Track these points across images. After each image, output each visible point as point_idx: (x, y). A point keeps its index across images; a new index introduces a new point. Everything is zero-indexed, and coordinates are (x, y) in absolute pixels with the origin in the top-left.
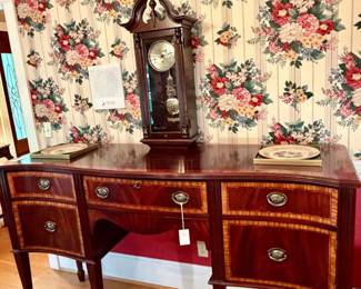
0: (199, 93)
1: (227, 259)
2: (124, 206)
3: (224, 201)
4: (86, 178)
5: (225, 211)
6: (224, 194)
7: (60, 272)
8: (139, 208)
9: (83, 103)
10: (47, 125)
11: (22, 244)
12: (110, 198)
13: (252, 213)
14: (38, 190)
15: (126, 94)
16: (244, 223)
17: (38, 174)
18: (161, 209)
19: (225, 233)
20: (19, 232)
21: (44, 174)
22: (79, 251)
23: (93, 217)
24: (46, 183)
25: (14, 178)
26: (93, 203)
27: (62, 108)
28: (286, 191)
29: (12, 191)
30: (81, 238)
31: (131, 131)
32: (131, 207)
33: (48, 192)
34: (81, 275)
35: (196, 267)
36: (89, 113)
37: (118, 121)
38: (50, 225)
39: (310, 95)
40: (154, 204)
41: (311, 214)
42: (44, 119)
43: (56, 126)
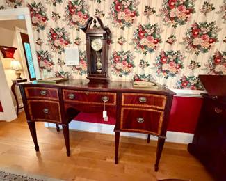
0: (109, 61)
1: (122, 122)
2: (81, 102)
3: (123, 100)
4: (64, 90)
5: (123, 104)
6: (123, 97)
7: (49, 128)
8: (87, 103)
9: (61, 62)
10: (45, 70)
11: (32, 118)
12: (74, 99)
13: (133, 105)
14: (41, 95)
15: (80, 60)
16: (129, 109)
17: (40, 88)
18: (97, 103)
19: (122, 113)
20: (31, 113)
21: (44, 88)
22: (59, 120)
23: (66, 106)
24: (44, 92)
25: (28, 90)
26: (66, 100)
27: (52, 64)
28: (146, 97)
29: (27, 95)
30: (60, 115)
31: (81, 75)
32: (84, 102)
33: (45, 96)
34: (58, 129)
35: (103, 125)
36: (64, 66)
37: (76, 70)
38: (46, 110)
39: (148, 65)
40: (94, 101)
41: (155, 105)
42: (44, 68)
43: (49, 71)
